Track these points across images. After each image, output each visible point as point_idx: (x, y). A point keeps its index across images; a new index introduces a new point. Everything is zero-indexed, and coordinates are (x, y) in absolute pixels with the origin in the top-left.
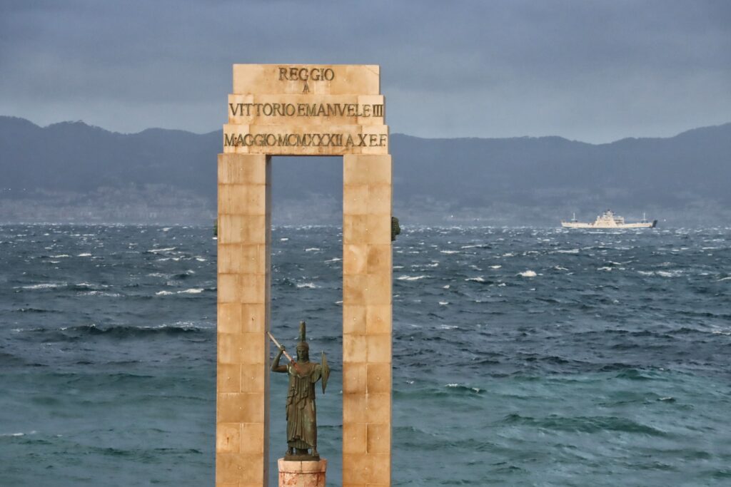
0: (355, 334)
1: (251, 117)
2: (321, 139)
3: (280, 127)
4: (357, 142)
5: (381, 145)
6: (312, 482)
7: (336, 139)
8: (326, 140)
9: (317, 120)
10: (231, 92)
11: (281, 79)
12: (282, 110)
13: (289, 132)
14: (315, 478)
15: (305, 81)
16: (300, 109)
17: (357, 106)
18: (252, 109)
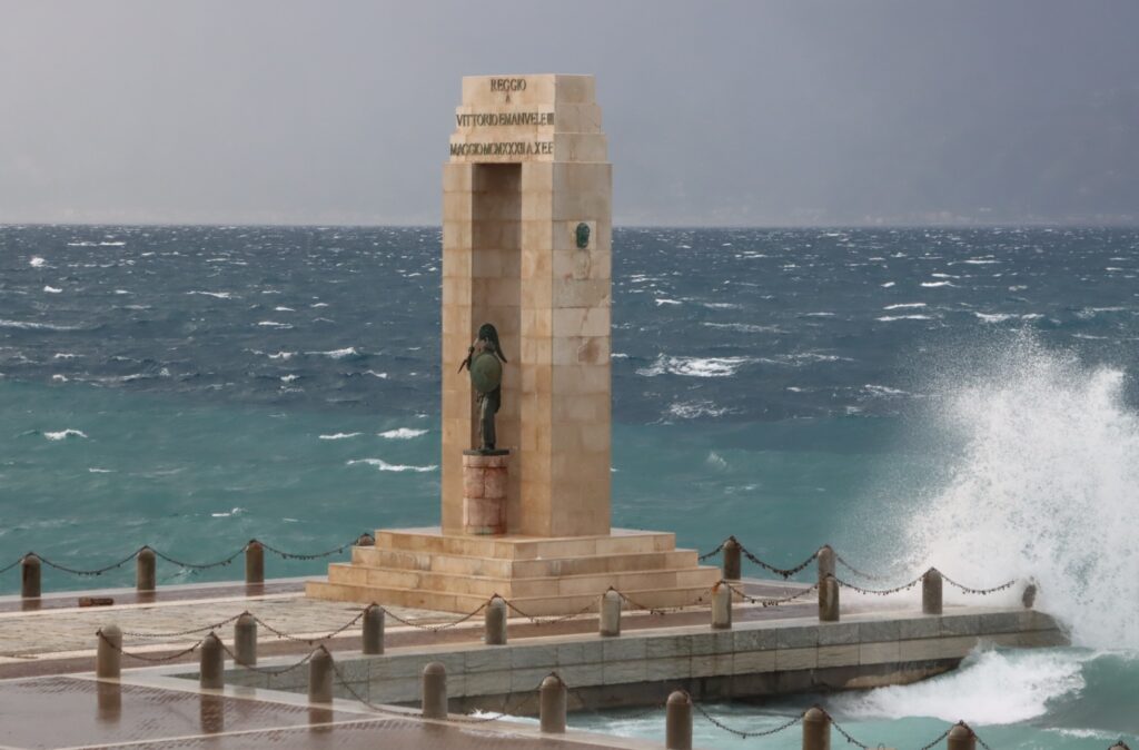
1: (470, 127)
2: (511, 147)
3: (485, 136)
4: (534, 150)
5: (550, 152)
7: (521, 147)
8: (514, 148)
9: (512, 129)
10: (460, 104)
11: (492, 90)
12: (488, 120)
13: (491, 142)
14: (481, 472)
15: (508, 90)
16: (501, 119)
17: (537, 114)
18: (471, 119)
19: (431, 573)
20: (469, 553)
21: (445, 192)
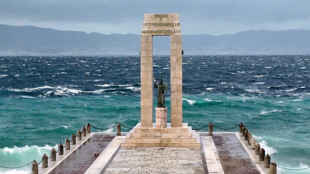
0: (173, 78)
1: (148, 26)
3: (155, 29)
4: (174, 32)
5: (179, 33)
6: (164, 113)
7: (169, 31)
8: (166, 32)
9: (164, 27)
11: (155, 17)
12: (156, 25)
13: (157, 30)
14: (164, 112)
15: (161, 17)
16: (160, 24)
17: (173, 23)
18: (148, 24)
19: (161, 138)
20: (171, 132)
21: (141, 43)
